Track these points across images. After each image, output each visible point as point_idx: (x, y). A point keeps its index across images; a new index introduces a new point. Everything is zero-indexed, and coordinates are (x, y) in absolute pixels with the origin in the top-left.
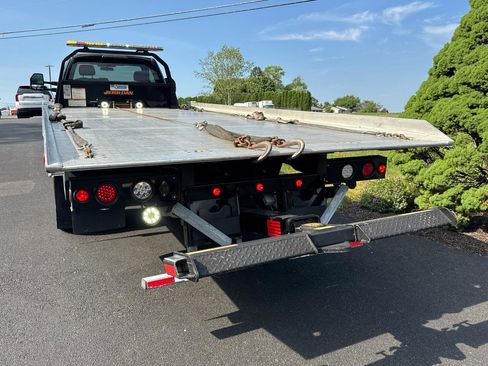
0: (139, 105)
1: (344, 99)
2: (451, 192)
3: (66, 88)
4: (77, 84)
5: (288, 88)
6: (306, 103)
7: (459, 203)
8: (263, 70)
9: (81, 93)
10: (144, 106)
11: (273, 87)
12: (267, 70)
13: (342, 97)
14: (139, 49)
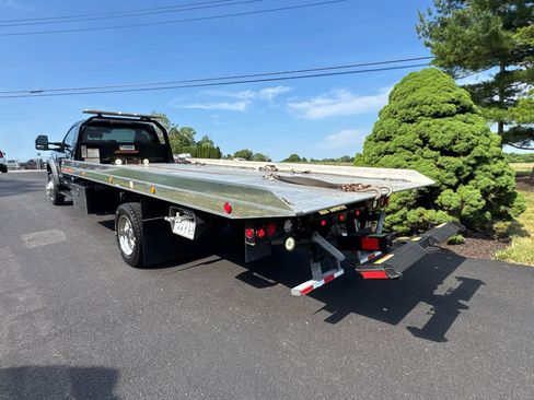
0: (146, 161)
1: (242, 152)
2: (401, 212)
3: (83, 148)
4: (91, 146)
5: (199, 144)
6: (217, 154)
7: (406, 219)
8: (179, 129)
9: (96, 153)
10: (150, 162)
11: (188, 143)
12: (182, 130)
13: (239, 150)
14: (143, 117)
